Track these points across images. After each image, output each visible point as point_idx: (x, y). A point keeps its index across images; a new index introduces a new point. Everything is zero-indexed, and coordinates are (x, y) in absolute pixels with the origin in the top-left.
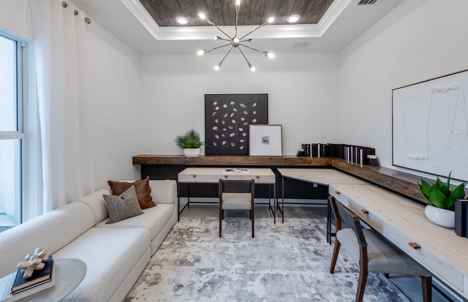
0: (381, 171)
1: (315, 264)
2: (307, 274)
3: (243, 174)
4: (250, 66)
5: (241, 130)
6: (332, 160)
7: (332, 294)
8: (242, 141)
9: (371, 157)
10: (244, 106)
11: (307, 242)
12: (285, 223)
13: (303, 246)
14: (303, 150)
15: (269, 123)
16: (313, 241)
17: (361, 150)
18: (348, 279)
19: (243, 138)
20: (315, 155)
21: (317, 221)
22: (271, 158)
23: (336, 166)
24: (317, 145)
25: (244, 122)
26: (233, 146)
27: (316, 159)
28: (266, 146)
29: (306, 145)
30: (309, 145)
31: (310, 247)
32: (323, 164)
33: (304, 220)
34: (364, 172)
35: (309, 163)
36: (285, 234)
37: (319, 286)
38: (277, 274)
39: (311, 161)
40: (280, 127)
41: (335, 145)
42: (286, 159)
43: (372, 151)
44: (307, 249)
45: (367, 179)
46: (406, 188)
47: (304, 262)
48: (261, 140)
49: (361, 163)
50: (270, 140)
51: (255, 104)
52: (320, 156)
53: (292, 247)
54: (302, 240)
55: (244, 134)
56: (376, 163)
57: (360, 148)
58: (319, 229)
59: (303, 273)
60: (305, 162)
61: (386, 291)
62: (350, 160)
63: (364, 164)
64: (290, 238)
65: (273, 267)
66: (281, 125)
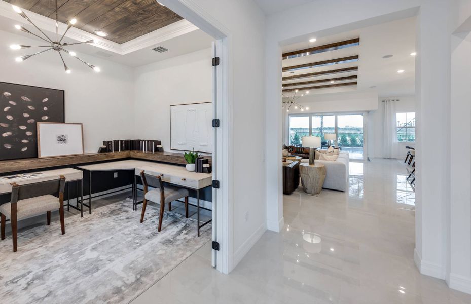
0: (165, 154)
1: (129, 224)
2: (126, 231)
3: (39, 177)
4: (66, 68)
5: (23, 128)
6: (131, 152)
7: (145, 231)
8: (25, 141)
9: (158, 146)
10: (28, 100)
11: (118, 216)
12: (93, 213)
13: (116, 219)
14: (105, 147)
15: (66, 121)
16: (124, 214)
17: (153, 143)
18: (152, 221)
19: (26, 137)
20: (116, 150)
21: (121, 202)
22: (71, 157)
23: (134, 157)
24: (118, 141)
25: (29, 118)
26: (9, 148)
27: (118, 153)
28: (63, 145)
29: (109, 142)
30: (111, 142)
31: (122, 218)
32: (124, 156)
33: (110, 205)
34: (156, 156)
35: (112, 157)
36: (96, 219)
37: (135, 232)
38: (103, 241)
39: (114, 155)
40: (80, 125)
41: (132, 141)
42: (89, 156)
43: (159, 143)
44: (120, 220)
45: (158, 160)
46: (178, 160)
47: (121, 226)
48: (55, 139)
49: (153, 151)
50: (68, 139)
51: (46, 100)
52: (121, 151)
53: (108, 223)
54: (114, 217)
55: (29, 133)
56: (161, 150)
57: (152, 141)
58: (125, 206)
59: (123, 231)
60: (108, 156)
61: (170, 216)
62: (145, 150)
63: (155, 151)
64: (103, 220)
65: (97, 240)
66: (82, 124)
